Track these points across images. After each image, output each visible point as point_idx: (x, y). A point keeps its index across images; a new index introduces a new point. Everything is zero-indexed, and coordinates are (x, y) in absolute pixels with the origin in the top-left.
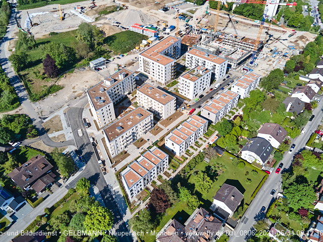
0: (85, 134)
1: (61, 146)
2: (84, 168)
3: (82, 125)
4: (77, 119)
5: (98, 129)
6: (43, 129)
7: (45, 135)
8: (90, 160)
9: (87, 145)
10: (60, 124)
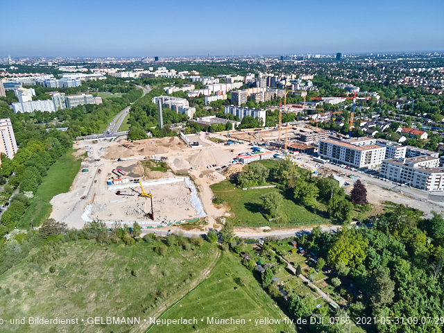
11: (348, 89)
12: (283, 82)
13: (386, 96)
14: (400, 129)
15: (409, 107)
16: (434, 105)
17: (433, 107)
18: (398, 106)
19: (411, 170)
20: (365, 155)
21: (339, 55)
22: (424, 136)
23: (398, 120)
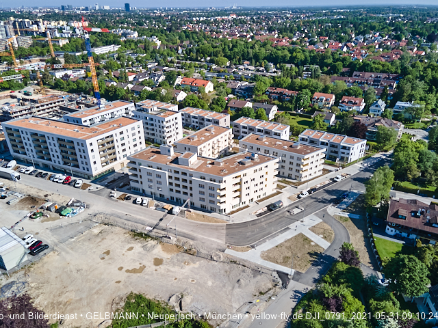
0: (296, 205)
1: (337, 224)
2: (354, 191)
3: (276, 214)
4: (263, 224)
5: (278, 193)
6: (315, 264)
7: (328, 254)
8: (339, 189)
9: (315, 198)
10: (288, 244)
11: (125, 35)
12: (35, 27)
13: (168, 41)
14: (178, 81)
15: (191, 50)
16: (216, 47)
17: (216, 49)
18: (180, 52)
19: (185, 174)
20: (95, 147)
21: (127, 6)
22: (209, 87)
23: (179, 68)
